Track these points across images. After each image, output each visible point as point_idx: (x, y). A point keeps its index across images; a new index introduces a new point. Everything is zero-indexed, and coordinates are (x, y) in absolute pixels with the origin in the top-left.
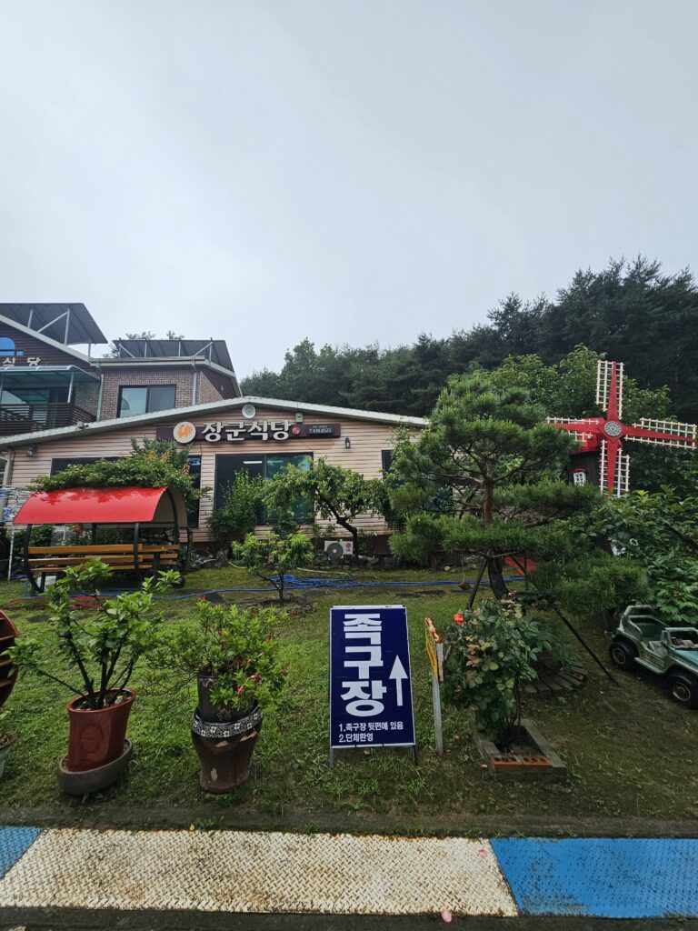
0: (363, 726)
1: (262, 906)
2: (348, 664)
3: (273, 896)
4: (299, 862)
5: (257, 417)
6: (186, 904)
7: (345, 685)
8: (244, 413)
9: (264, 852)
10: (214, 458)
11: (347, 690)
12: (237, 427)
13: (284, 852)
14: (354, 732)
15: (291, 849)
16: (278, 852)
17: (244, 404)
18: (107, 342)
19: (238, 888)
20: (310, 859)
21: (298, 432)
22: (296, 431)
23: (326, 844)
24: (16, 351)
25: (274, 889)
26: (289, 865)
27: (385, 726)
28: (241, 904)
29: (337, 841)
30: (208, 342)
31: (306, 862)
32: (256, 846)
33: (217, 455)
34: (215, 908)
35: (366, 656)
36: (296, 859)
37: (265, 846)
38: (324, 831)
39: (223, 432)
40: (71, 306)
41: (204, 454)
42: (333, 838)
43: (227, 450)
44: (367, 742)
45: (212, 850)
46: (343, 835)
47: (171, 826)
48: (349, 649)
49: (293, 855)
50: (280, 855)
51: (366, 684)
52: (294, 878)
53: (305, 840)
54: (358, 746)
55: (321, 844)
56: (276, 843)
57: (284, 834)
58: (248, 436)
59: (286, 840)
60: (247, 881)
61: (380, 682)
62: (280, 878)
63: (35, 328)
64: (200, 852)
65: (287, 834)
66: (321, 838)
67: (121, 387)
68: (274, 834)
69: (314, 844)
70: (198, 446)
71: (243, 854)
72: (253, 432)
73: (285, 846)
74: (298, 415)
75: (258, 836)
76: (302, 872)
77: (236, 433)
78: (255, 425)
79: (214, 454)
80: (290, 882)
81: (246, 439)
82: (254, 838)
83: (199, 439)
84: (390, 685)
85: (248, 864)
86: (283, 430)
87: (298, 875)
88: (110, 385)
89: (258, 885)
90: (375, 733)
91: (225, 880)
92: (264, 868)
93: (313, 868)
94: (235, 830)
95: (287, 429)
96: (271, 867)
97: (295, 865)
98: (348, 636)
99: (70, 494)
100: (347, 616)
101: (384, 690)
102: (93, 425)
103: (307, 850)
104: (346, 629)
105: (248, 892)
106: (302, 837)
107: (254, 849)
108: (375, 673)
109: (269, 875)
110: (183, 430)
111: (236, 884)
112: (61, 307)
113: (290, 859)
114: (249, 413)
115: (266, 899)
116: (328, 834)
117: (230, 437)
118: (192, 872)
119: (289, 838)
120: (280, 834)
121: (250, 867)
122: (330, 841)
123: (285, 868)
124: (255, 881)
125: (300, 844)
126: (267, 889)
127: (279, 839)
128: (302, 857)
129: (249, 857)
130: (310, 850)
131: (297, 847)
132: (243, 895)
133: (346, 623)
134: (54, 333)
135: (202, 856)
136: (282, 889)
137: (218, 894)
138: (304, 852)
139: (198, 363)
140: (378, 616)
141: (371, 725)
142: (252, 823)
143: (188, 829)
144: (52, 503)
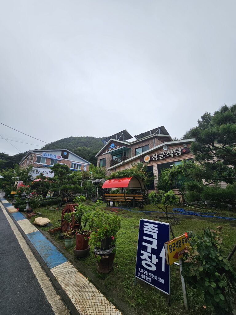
0: (147, 273)
1: (81, 312)
2: (144, 244)
3: (85, 312)
4: (100, 308)
5: (168, 149)
6: (70, 296)
7: (142, 252)
8: (164, 149)
9: (95, 297)
10: (157, 166)
11: (142, 254)
12: (162, 154)
13: (99, 302)
14: (143, 274)
15: (101, 302)
16: (98, 300)
17: (163, 146)
18: (133, 138)
19: (81, 302)
20: (103, 310)
21: (185, 151)
22: (184, 151)
23: (111, 309)
24: (115, 146)
25: (88, 310)
26: (97, 307)
27: (156, 278)
28: (78, 307)
29: (115, 311)
30: (158, 128)
31: (101, 310)
32: (95, 294)
33: (157, 165)
34: (73, 303)
35: (151, 243)
36: (100, 306)
37: (97, 296)
38: (114, 305)
39: (158, 157)
40: (123, 131)
41: (154, 165)
42: (115, 309)
43: (161, 162)
44: (148, 281)
45: (86, 287)
46: (119, 311)
47: (85, 275)
48: (145, 238)
49: (100, 305)
50: (97, 302)
51: (150, 255)
52: (94, 312)
53: (107, 303)
54: (145, 281)
55: (110, 308)
56: (100, 297)
57: (104, 296)
58: (167, 157)
59: (102, 299)
60: (85, 302)
61: (156, 256)
62: (91, 308)
63: (117, 140)
64: (83, 286)
65: (104, 297)
66: (112, 306)
67: (136, 149)
68: (102, 294)
69: (108, 306)
70: (152, 163)
71: (90, 294)
72: (168, 154)
73: (101, 300)
74: (185, 145)
75: (98, 292)
76: (98, 312)
77: (162, 156)
78: (168, 152)
79: (157, 164)
80: (92, 312)
81: (166, 158)
82: (97, 291)
83: (151, 160)
84: (160, 259)
85: (89, 297)
86: (179, 152)
87: (96, 312)
88: (133, 149)
89: (85, 305)
90: (152, 279)
91: (81, 298)
92: (91, 302)
93: (101, 313)
94: (95, 286)
95: (180, 151)
96: (92, 303)
97: (98, 308)
98: (145, 232)
99: (113, 180)
100: (145, 224)
101: (157, 260)
102: (125, 161)
103: (105, 306)
104: (144, 229)
105: (82, 305)
106: (107, 301)
107: (94, 295)
108: (154, 252)
109: (90, 305)
110: (147, 158)
111: (82, 301)
112: (121, 132)
113: (98, 305)
114: (165, 148)
115: (83, 311)
116: (115, 307)
117: (160, 158)
118: (78, 290)
119: (104, 299)
120: (103, 296)
121: (88, 299)
122: (113, 310)
123: (95, 307)
124: (86, 304)
125: (105, 303)
126: (86, 308)
127: (102, 297)
128: (101, 307)
129: (91, 296)
130: (106, 307)
131: (104, 303)
132: (81, 305)
133: (144, 226)
134: (121, 140)
135: (83, 287)
136: (89, 312)
137: (77, 300)
138: (103, 306)
139: (154, 136)
140: (157, 226)
141: (151, 275)
142: (99, 287)
143: (86, 278)
144: (110, 182)
